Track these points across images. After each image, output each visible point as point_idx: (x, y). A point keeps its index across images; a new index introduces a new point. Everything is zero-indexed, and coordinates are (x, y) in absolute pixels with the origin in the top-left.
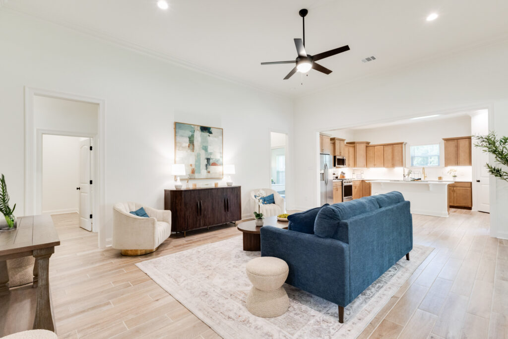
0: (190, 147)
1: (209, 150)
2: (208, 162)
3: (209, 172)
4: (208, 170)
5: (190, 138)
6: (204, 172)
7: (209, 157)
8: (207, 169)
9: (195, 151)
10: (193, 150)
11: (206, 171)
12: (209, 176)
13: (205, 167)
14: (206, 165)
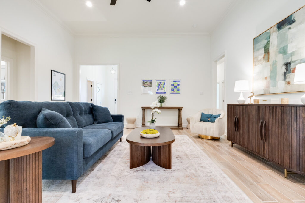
0: (265, 58)
1: (289, 51)
2: (287, 69)
3: (289, 83)
4: (287, 80)
5: (265, 47)
6: (281, 85)
7: (289, 61)
8: (285, 79)
9: (270, 60)
10: (268, 60)
11: (284, 82)
12: (289, 88)
13: (283, 77)
14: (285, 74)
